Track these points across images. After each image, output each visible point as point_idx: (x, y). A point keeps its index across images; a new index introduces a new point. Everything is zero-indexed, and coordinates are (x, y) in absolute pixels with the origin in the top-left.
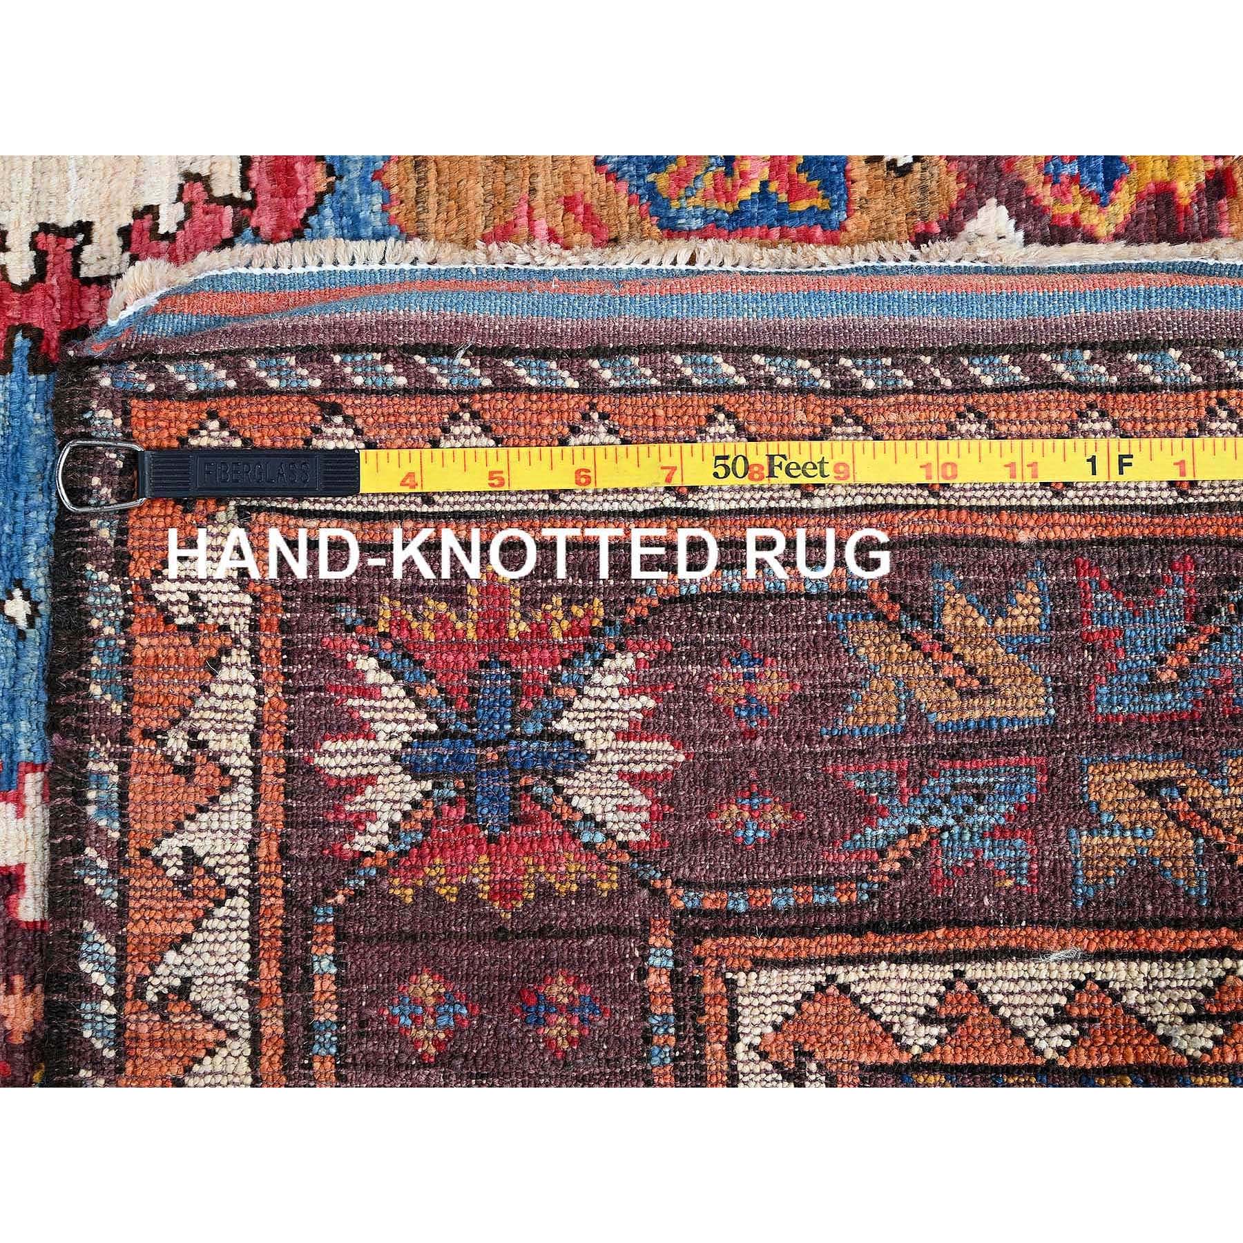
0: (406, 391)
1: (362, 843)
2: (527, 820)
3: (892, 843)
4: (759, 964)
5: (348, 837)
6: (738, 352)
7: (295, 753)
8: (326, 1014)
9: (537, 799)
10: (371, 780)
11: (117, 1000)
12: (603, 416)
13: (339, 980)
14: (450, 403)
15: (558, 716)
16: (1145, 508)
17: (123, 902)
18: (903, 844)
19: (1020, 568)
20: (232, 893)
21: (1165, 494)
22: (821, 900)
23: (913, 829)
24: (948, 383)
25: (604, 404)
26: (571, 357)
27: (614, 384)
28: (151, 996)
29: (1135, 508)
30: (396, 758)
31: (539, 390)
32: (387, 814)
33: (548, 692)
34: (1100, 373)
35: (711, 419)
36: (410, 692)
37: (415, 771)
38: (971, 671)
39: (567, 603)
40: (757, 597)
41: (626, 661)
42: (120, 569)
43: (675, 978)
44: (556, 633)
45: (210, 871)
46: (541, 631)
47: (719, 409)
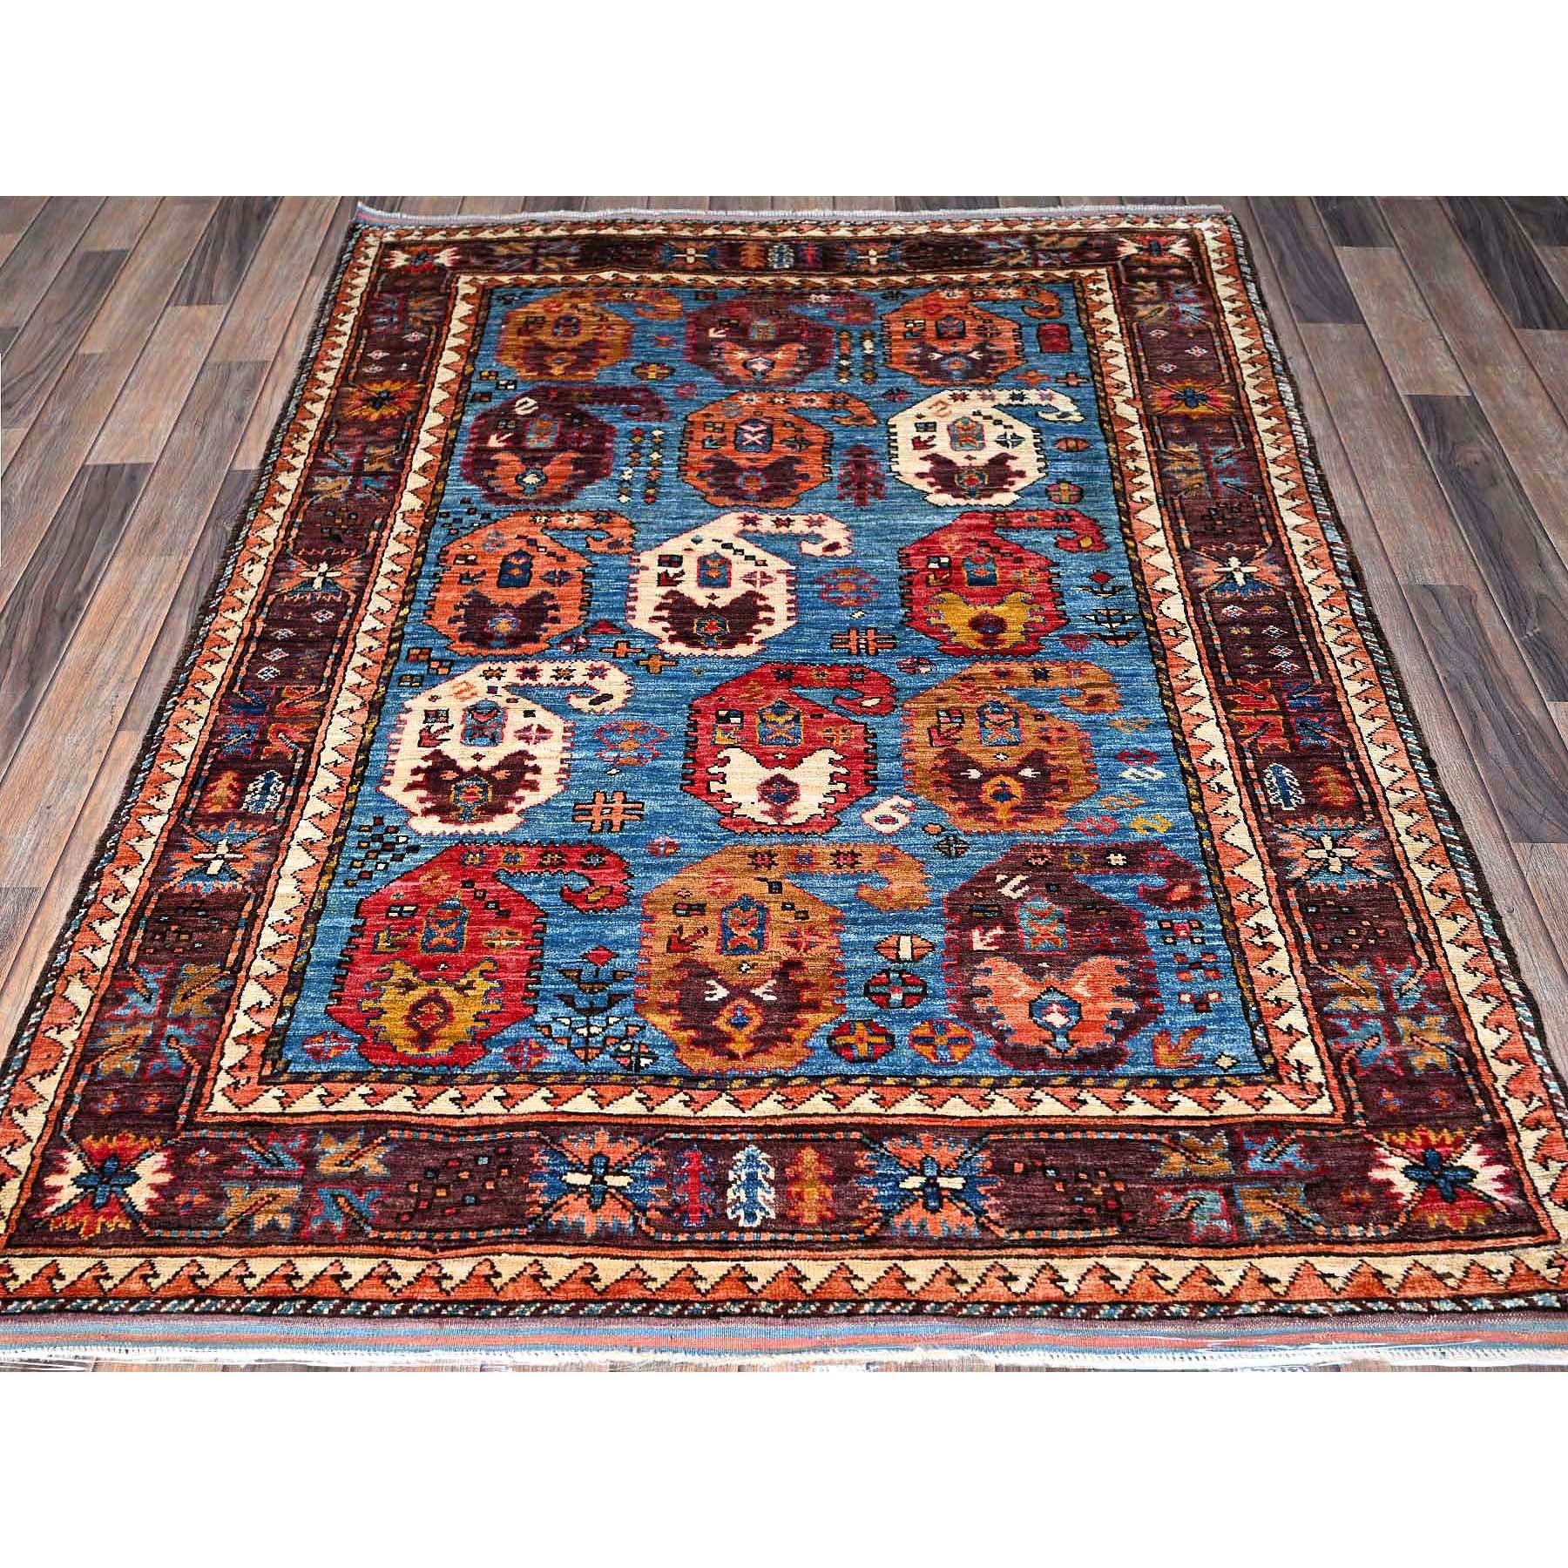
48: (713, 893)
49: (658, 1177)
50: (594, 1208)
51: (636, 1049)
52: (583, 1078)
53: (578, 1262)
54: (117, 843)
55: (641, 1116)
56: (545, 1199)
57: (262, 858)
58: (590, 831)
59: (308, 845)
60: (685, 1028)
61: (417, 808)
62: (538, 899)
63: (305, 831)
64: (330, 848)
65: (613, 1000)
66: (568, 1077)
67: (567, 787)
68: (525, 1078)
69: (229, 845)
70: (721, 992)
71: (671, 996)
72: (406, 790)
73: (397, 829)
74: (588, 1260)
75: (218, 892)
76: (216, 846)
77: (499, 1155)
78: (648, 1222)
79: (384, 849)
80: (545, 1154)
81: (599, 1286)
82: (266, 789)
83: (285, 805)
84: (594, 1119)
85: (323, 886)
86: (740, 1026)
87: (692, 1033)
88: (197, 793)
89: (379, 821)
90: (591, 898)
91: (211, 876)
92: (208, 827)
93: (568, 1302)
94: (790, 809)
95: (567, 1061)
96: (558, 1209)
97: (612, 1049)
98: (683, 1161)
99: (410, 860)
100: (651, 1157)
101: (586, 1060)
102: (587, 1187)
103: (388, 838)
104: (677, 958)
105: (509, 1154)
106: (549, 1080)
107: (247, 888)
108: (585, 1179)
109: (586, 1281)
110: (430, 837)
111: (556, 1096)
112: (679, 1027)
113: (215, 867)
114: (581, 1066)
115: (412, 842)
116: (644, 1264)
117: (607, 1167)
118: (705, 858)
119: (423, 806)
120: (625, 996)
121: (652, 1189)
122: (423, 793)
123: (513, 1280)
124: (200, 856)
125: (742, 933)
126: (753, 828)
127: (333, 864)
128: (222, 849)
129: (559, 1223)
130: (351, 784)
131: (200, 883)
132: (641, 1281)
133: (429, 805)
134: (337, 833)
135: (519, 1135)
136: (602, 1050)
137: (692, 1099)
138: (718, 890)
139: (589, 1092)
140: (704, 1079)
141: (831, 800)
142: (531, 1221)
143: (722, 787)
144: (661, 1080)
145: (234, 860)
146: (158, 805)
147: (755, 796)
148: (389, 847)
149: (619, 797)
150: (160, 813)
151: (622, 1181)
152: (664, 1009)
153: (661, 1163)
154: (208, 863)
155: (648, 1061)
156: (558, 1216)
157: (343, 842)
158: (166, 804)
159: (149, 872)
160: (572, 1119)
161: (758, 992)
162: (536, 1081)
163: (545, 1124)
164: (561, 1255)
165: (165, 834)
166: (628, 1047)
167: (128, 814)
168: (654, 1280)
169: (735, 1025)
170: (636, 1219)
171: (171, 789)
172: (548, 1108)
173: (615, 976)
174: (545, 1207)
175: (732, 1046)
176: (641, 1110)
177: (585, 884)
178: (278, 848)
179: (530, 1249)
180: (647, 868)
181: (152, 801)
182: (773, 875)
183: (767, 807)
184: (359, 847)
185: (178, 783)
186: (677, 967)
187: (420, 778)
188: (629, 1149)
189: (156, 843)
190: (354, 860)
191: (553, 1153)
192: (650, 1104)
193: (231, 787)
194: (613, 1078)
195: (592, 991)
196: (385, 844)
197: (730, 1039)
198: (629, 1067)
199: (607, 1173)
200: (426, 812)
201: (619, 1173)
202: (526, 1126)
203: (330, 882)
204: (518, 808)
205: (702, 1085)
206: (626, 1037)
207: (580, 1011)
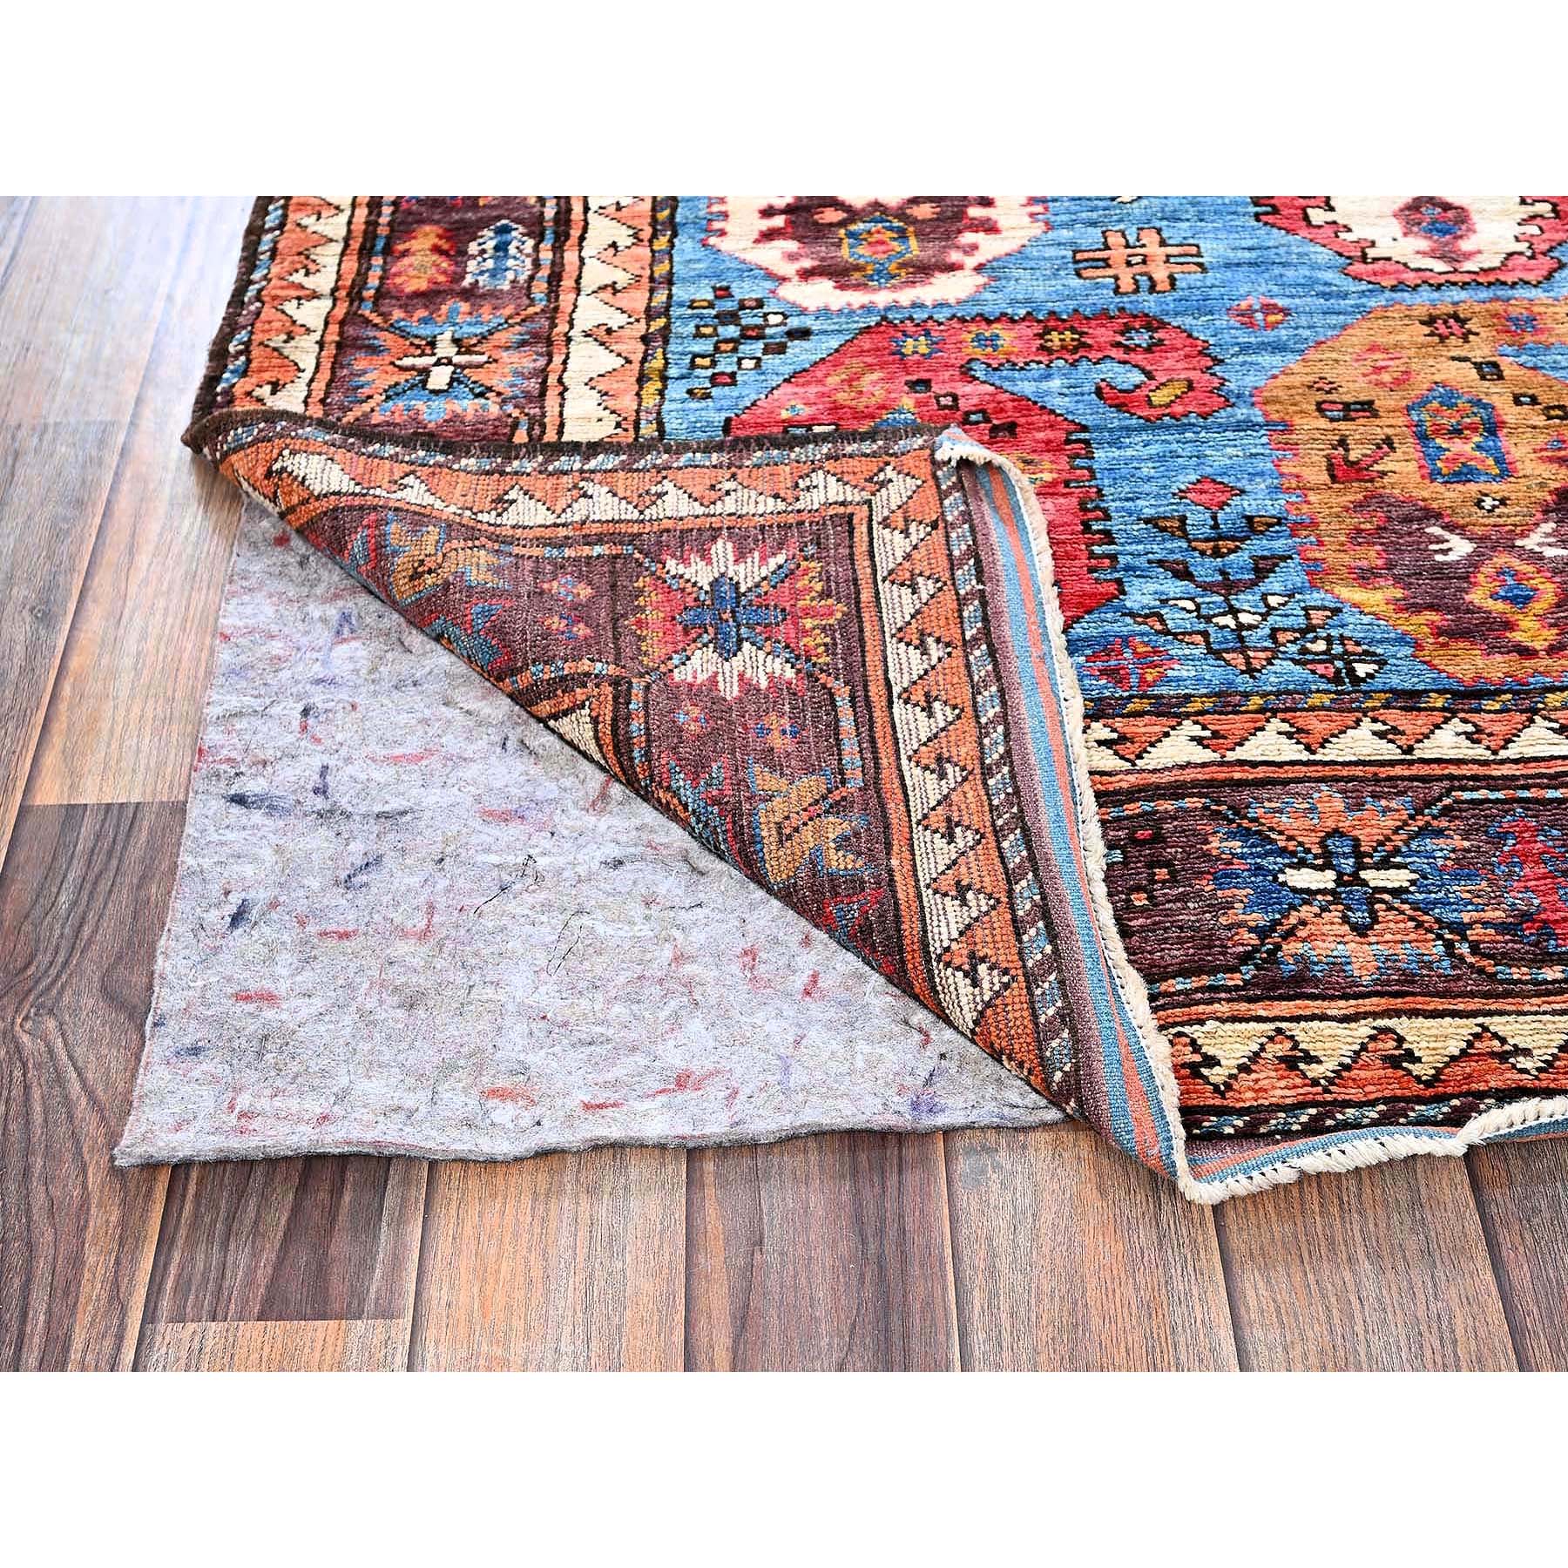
0: (950, 555)
1: (671, 564)
2: (686, 632)
3: (676, 794)
4: (595, 721)
5: (673, 556)
6: (1004, 718)
7: (725, 532)
8: (568, 552)
9: (700, 636)
10: (709, 562)
11: (582, 471)
12: (949, 654)
13: (589, 558)
14: (946, 576)
15: (753, 644)
16: (925, 932)
17: (637, 470)
18: (675, 801)
19: (872, 858)
20: (641, 512)
21: (937, 944)
22: (636, 754)
23: (686, 807)
24: (1000, 822)
25: (958, 652)
26: (986, 632)
27: (971, 658)
28: (582, 484)
29: (924, 925)
30: (723, 575)
31: (961, 617)
32: (688, 573)
33: (767, 639)
34: (1025, 907)
35: (954, 707)
36: (764, 579)
37: (715, 583)
38: (796, 830)
39: (825, 645)
40: (837, 734)
41: (790, 673)
42: (829, 457)
43: (587, 674)
44: (805, 640)
45: (654, 503)
46: (806, 633)
47: (962, 710)
48: (1379, 384)
49: (1464, 867)
50: (1361, 930)
51: (1337, 649)
52: (1257, 701)
53: (1363, 1030)
54: (248, 344)
55: (1392, 763)
56: (1258, 918)
57: (528, 361)
58: (1117, 291)
59: (604, 336)
60: (1417, 609)
61: (789, 269)
62: (1059, 404)
63: (591, 311)
64: (645, 339)
65: (1263, 568)
66: (1225, 701)
67: (1050, 226)
68: (1145, 705)
69: (456, 341)
70: (1460, 548)
71: (1372, 556)
72: (757, 241)
73: (760, 304)
74: (1381, 1023)
75: (455, 418)
76: (432, 344)
77: (1142, 843)
78: (1475, 948)
79: (747, 335)
80: (1231, 836)
81: (1423, 1070)
82: (501, 248)
83: (544, 273)
84: (1301, 771)
85: (650, 401)
86: (1522, 600)
87: (1434, 617)
88: (378, 261)
89: (723, 292)
90: (1160, 397)
91: (436, 392)
92: (410, 313)
93: (1372, 1103)
94: (1466, 245)
95: (1214, 674)
96: (1290, 934)
97: (1293, 648)
98: (1503, 836)
99: (802, 355)
100: (1439, 833)
101: (1250, 671)
102: (1333, 892)
103: (748, 319)
104: (1355, 493)
105: (1158, 838)
106: (1191, 708)
107: (509, 408)
108: (1326, 879)
109: (1393, 1062)
110: (824, 313)
111: (1216, 734)
112: (1409, 607)
113: (440, 377)
114: (1244, 682)
115: (794, 322)
116: (1497, 1024)
117: (1358, 854)
118: (1344, 327)
119: (797, 266)
120: (1285, 558)
121: (1460, 890)
122: (792, 246)
123: (1244, 1068)
124: (407, 362)
125: (1457, 446)
126: (1411, 278)
127: (658, 363)
128: (445, 349)
129: (1301, 959)
130: (654, 236)
131: (419, 405)
132: (1503, 1057)
133: (807, 263)
134: (650, 314)
135: (1167, 806)
136: (1274, 654)
137: (1479, 730)
138: (1386, 377)
139: (1276, 724)
140: (1493, 694)
141: (1534, 230)
142: (1246, 958)
143: (1330, 216)
144: (1410, 699)
145: (470, 366)
146: (310, 283)
147: (1396, 228)
148: (757, 333)
149: (1150, 239)
150: (315, 296)
151: (1397, 878)
152: (1365, 577)
153: (1458, 842)
154: (425, 372)
155: (1371, 668)
156: (1291, 947)
157: (667, 327)
158: (324, 281)
159: (319, 387)
160: (1260, 773)
161: (1531, 542)
162: (1170, 711)
163: (1211, 783)
164: (1323, 1018)
165: (334, 328)
166: (1321, 646)
167: (258, 298)
168: (1527, 1052)
169: (1513, 600)
170: (1449, 945)
171: (328, 257)
172: (1208, 755)
173: (1252, 525)
174: (1263, 933)
175: (1517, 636)
176: (1388, 751)
177: (1137, 377)
178: (549, 342)
179: (1260, 1009)
180: (1245, 349)
181: (298, 277)
182: (1480, 349)
183: (1424, 244)
184: (698, 335)
185: (338, 248)
186: (1359, 506)
187: (779, 221)
188: (1390, 822)
189: (321, 344)
190: (695, 356)
191: (1245, 834)
192: (1402, 741)
193: (436, 249)
194: (1315, 700)
195: (1217, 553)
196: (744, 328)
197: (1509, 626)
198: (1337, 679)
199: (1360, 866)
200: (806, 275)
201: (1385, 864)
202: (1176, 791)
203: (661, 393)
204: (971, 262)
205: (1489, 704)
206: (1311, 628)
207: (1207, 588)
